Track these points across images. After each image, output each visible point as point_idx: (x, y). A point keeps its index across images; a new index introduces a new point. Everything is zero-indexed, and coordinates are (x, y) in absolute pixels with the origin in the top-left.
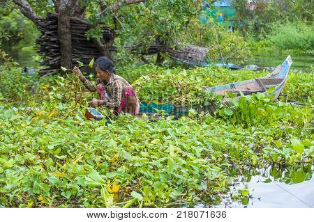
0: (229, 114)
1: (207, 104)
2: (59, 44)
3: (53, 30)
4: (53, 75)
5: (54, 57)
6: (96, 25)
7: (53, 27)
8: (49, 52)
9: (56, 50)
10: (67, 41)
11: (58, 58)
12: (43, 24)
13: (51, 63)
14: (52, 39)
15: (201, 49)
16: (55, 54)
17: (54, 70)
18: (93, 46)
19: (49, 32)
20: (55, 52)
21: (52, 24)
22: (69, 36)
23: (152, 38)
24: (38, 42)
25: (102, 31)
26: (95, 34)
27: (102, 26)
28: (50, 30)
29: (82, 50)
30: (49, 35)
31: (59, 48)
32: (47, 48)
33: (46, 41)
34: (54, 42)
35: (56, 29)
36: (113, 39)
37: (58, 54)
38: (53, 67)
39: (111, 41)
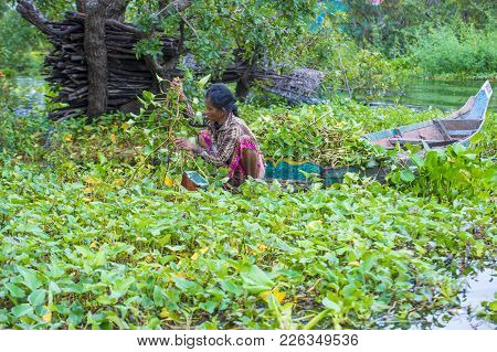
0: (407, 180)
1: (372, 164)
2: (86, 64)
3: (75, 41)
4: (75, 118)
5: (76, 88)
6: (151, 32)
7: (77, 36)
8: (68, 78)
9: (81, 75)
10: (99, 60)
11: (83, 90)
12: (57, 31)
13: (72, 97)
14: (74, 58)
15: (311, 73)
16: (77, 82)
17: (78, 110)
18: (143, 68)
19: (69, 46)
20: (78, 79)
21: (74, 32)
22: (103, 52)
23: (229, 55)
24: (48, 62)
25: (162, 43)
26: (150, 48)
27: (160, 34)
28: (69, 41)
29: (123, 76)
30: (68, 50)
31: (86, 72)
32: (64, 71)
33: (63, 60)
34: (77, 62)
35: (82, 40)
36: (177, 56)
37: (84, 82)
38: (74, 104)
39: (174, 61)
